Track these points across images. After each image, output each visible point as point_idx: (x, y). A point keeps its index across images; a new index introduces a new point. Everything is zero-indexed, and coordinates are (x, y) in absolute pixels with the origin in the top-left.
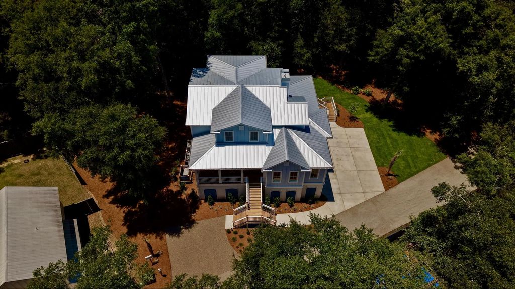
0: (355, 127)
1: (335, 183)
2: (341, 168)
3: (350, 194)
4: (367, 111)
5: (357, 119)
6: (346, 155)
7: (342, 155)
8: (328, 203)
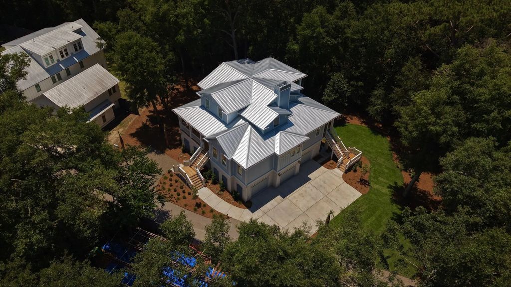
0: (356, 188)
1: (272, 204)
2: (294, 201)
3: (270, 219)
4: (390, 187)
5: (368, 185)
6: (313, 198)
7: (310, 195)
8: (247, 210)
